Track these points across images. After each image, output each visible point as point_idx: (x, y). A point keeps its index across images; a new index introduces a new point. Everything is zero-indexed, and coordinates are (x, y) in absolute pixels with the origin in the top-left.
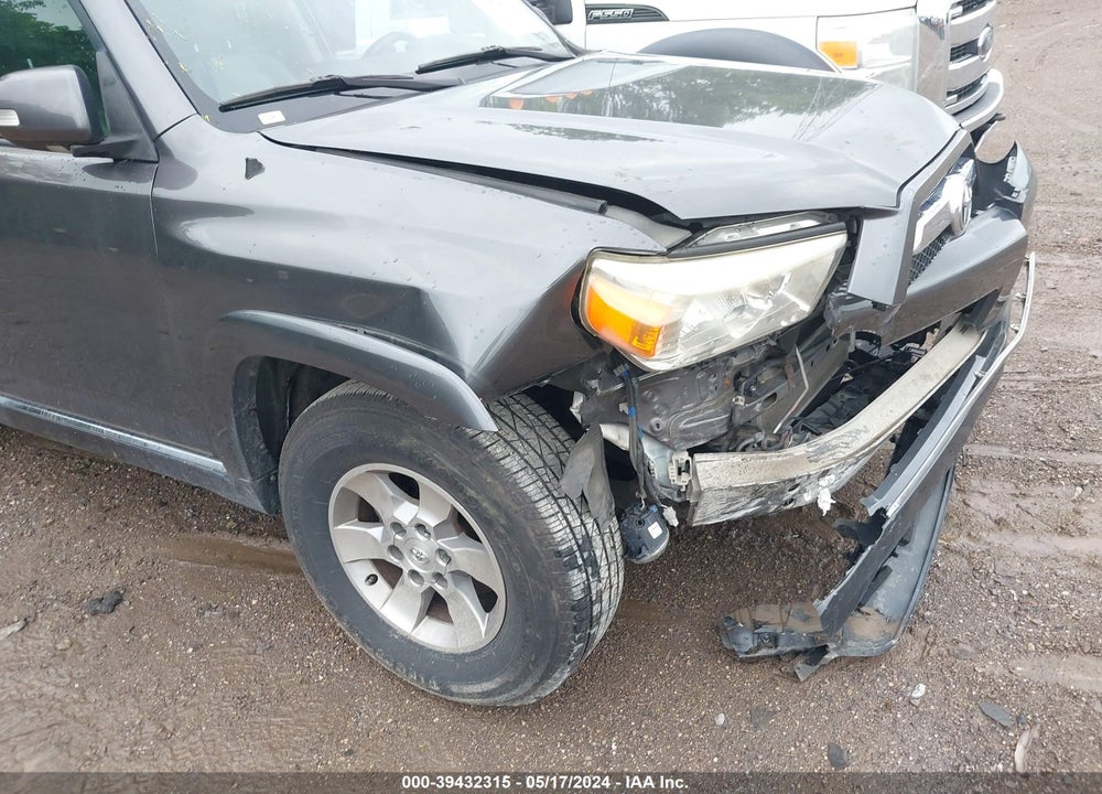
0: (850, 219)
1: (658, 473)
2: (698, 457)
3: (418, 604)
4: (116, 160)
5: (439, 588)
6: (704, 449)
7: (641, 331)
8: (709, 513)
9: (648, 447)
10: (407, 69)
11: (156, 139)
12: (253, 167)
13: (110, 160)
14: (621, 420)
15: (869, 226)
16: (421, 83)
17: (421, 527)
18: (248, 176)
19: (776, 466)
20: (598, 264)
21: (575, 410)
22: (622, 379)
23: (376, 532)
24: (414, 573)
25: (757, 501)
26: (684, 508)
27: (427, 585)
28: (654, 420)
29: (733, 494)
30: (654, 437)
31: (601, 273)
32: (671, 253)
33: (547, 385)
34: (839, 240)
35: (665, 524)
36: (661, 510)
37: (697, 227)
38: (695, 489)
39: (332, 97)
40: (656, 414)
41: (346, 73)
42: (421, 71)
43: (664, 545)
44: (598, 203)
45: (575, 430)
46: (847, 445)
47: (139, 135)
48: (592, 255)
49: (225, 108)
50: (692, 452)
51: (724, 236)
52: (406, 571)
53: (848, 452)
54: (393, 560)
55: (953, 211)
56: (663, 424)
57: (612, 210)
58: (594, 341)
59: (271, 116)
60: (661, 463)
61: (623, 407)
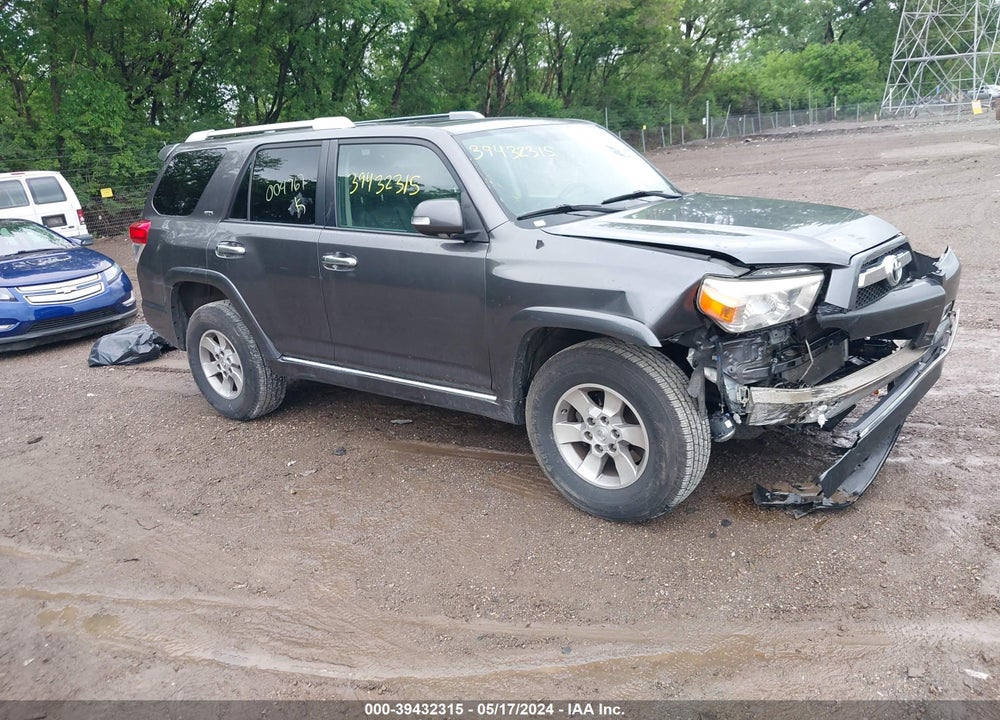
0: (826, 269)
1: (731, 397)
2: (752, 388)
3: (598, 465)
4: (466, 242)
5: (611, 453)
6: (755, 385)
7: (727, 311)
8: (758, 419)
9: (727, 382)
10: (598, 202)
11: (489, 232)
12: (540, 244)
13: (462, 242)
14: (713, 365)
15: (835, 273)
16: (605, 208)
17: (604, 419)
18: (537, 247)
19: (795, 396)
20: (706, 281)
21: (690, 358)
22: (714, 343)
23: (578, 426)
24: (598, 446)
25: (784, 414)
26: (744, 417)
27: (604, 452)
28: (729, 367)
29: (771, 407)
30: (730, 376)
31: (707, 285)
32: (739, 277)
33: (676, 344)
34: (820, 278)
35: (733, 421)
36: (732, 415)
37: (753, 267)
38: (751, 405)
39: (564, 215)
40: (731, 364)
41: (572, 204)
42: (604, 203)
43: (733, 432)
44: (707, 257)
45: (688, 371)
46: (834, 392)
47: (481, 230)
48: (704, 278)
49: (519, 219)
50: (749, 386)
51: (765, 272)
52: (593, 446)
53: (834, 395)
54: (586, 440)
55: (888, 272)
56: (735, 370)
57: (712, 260)
58: (703, 317)
59: (539, 222)
60: (733, 392)
61: (714, 358)
